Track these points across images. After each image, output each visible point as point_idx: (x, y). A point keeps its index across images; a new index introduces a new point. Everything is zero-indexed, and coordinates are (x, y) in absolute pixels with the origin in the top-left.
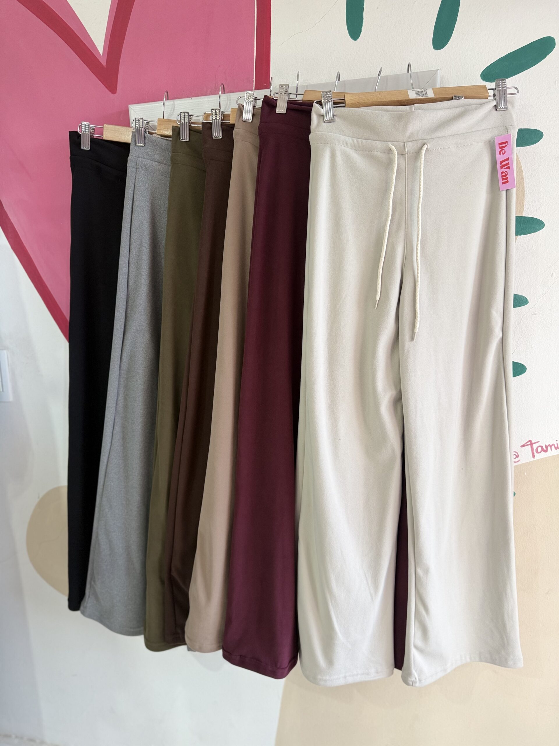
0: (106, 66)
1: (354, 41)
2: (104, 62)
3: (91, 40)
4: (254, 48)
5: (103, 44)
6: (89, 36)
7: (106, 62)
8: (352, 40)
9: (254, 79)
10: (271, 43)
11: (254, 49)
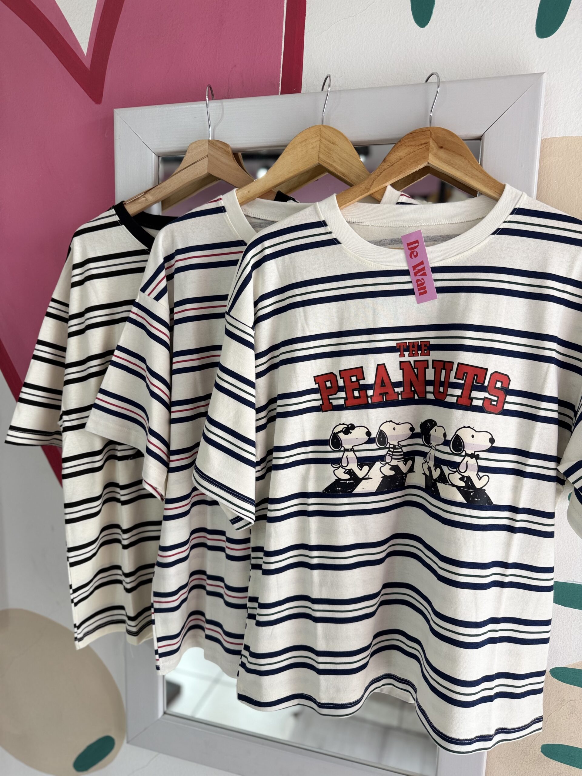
0: (90, 68)
1: (421, 28)
2: (87, 64)
3: (74, 36)
4: (282, 41)
5: (88, 40)
6: (71, 31)
7: (90, 63)
8: (418, 26)
9: (280, 83)
10: (305, 33)
11: (282, 43)
